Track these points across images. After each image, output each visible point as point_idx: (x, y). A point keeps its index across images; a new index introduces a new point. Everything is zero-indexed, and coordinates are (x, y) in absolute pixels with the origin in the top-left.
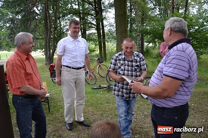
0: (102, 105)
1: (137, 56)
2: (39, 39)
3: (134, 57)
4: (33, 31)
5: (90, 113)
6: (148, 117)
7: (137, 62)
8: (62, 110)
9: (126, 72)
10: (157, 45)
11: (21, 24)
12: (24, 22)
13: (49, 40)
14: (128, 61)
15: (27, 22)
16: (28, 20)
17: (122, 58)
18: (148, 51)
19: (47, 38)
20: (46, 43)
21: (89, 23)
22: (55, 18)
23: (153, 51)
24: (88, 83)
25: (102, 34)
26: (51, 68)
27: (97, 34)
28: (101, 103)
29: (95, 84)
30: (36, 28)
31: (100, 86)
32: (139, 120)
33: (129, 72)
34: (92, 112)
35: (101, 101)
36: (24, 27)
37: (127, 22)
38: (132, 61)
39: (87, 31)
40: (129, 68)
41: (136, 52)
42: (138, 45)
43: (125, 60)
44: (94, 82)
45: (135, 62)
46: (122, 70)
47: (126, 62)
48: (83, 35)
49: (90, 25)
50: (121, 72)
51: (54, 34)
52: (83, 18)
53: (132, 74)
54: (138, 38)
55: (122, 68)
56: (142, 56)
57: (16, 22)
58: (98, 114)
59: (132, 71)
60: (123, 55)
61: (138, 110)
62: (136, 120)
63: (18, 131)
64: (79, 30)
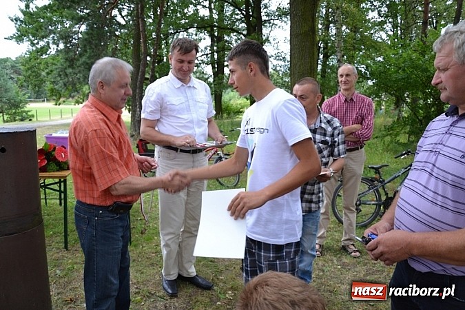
1: (329, 122)
3: (321, 122)
7: (325, 135)
11: (85, 46)
13: (142, 83)
15: (97, 42)
19: (137, 78)
20: (134, 89)
22: (157, 36)
24: (221, 184)
26: (140, 146)
29: (235, 185)
32: (328, 273)
36: (93, 52)
37: (316, 50)
38: (314, 132)
39: (225, 68)
41: (326, 115)
44: (233, 181)
45: (321, 134)
51: (153, 70)
56: (338, 125)
61: (327, 252)
62: (321, 273)
63: (61, 278)
64: (190, 65)
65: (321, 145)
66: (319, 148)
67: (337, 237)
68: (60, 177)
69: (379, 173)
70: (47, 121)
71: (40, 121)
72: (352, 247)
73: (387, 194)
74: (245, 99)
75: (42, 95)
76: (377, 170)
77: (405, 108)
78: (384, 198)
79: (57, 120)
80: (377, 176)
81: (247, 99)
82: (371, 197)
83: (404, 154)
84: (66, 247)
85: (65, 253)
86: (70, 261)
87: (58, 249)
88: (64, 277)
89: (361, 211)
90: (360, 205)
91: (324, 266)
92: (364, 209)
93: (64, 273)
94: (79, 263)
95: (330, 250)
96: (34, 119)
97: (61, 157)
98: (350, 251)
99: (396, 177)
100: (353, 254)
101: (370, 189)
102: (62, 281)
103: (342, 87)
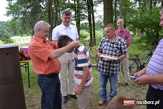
1: (119, 40)
6: (129, 91)
7: (118, 45)
9: (107, 51)
11: (31, 16)
12: (33, 14)
14: (111, 43)
16: (36, 12)
22: (56, 11)
25: (92, 24)
30: (42, 18)
32: (122, 93)
33: (110, 52)
39: (80, 22)
40: (111, 48)
43: (108, 42)
47: (109, 43)
49: (83, 17)
52: (78, 11)
55: (105, 48)
56: (123, 41)
59: (112, 51)
61: (121, 85)
62: (119, 93)
63: (28, 98)
64: (69, 20)
65: (116, 48)
66: (115, 50)
67: (124, 80)
68: (25, 63)
69: (138, 57)
70: (19, 43)
71: (16, 43)
72: (129, 83)
73: (141, 64)
74: (88, 32)
75: (17, 34)
76: (137, 56)
77: (145, 33)
78: (139, 66)
79: (22, 42)
80: (137, 58)
81: (89, 32)
82: (135, 65)
83: (146, 50)
84: (29, 87)
85: (29, 89)
86: (31, 92)
87: (26, 88)
88: (30, 97)
89: (132, 70)
90: (131, 68)
91: (120, 90)
92: (133, 70)
93: (29, 96)
94: (34, 92)
95: (122, 85)
96: (14, 42)
97: (26, 55)
98: (129, 85)
99: (144, 58)
100: (130, 86)
101: (135, 63)
102: (29, 99)
103: (119, 27)
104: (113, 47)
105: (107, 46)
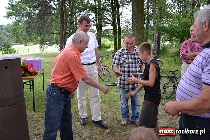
0: (115, 103)
2: (55, 33)
3: (136, 50)
4: (49, 26)
5: (103, 110)
6: (162, 118)
8: (76, 105)
9: (130, 65)
10: (174, 44)
11: (38, 19)
12: (41, 17)
13: (65, 35)
14: (131, 55)
15: (43, 17)
16: (44, 15)
17: (126, 53)
18: (164, 49)
19: (63, 33)
20: (62, 38)
21: (105, 19)
22: (72, 13)
23: (170, 50)
24: (102, 80)
25: (117, 30)
27: (112, 31)
28: (114, 100)
29: (109, 81)
30: (53, 22)
31: (114, 83)
33: (133, 64)
34: (105, 109)
35: (115, 98)
36: (41, 21)
37: (143, 18)
38: (134, 55)
39: (102, 27)
40: (133, 60)
42: (154, 43)
44: (108, 79)
46: (127, 63)
47: (129, 56)
48: (99, 31)
49: (105, 21)
50: (126, 65)
51: (70, 29)
52: (99, 14)
53: (136, 66)
54: (155, 35)
55: (127, 61)
57: (34, 16)
58: (111, 112)
59: (135, 63)
60: (126, 50)
63: (32, 124)
65: (138, 59)
66: (138, 61)
68: (30, 79)
70: (22, 53)
71: (19, 53)
75: (19, 41)
76: (173, 73)
79: (27, 53)
82: (171, 85)
84: (34, 110)
85: (34, 113)
86: (36, 117)
87: (31, 111)
90: (166, 88)
92: (168, 90)
93: (34, 122)
94: (41, 117)
96: (16, 52)
97: (31, 70)
101: (170, 81)
104: (135, 59)
105: (129, 59)
